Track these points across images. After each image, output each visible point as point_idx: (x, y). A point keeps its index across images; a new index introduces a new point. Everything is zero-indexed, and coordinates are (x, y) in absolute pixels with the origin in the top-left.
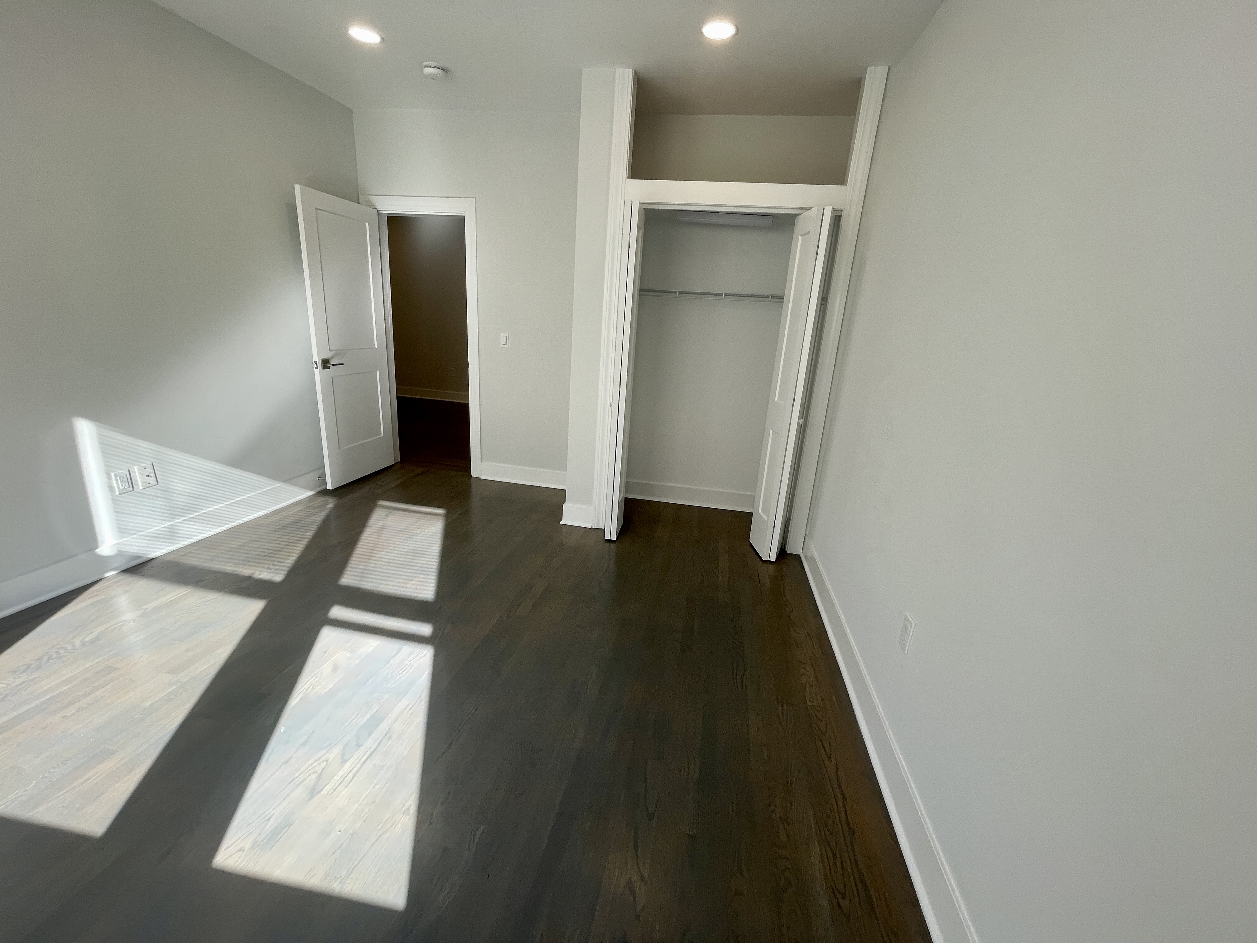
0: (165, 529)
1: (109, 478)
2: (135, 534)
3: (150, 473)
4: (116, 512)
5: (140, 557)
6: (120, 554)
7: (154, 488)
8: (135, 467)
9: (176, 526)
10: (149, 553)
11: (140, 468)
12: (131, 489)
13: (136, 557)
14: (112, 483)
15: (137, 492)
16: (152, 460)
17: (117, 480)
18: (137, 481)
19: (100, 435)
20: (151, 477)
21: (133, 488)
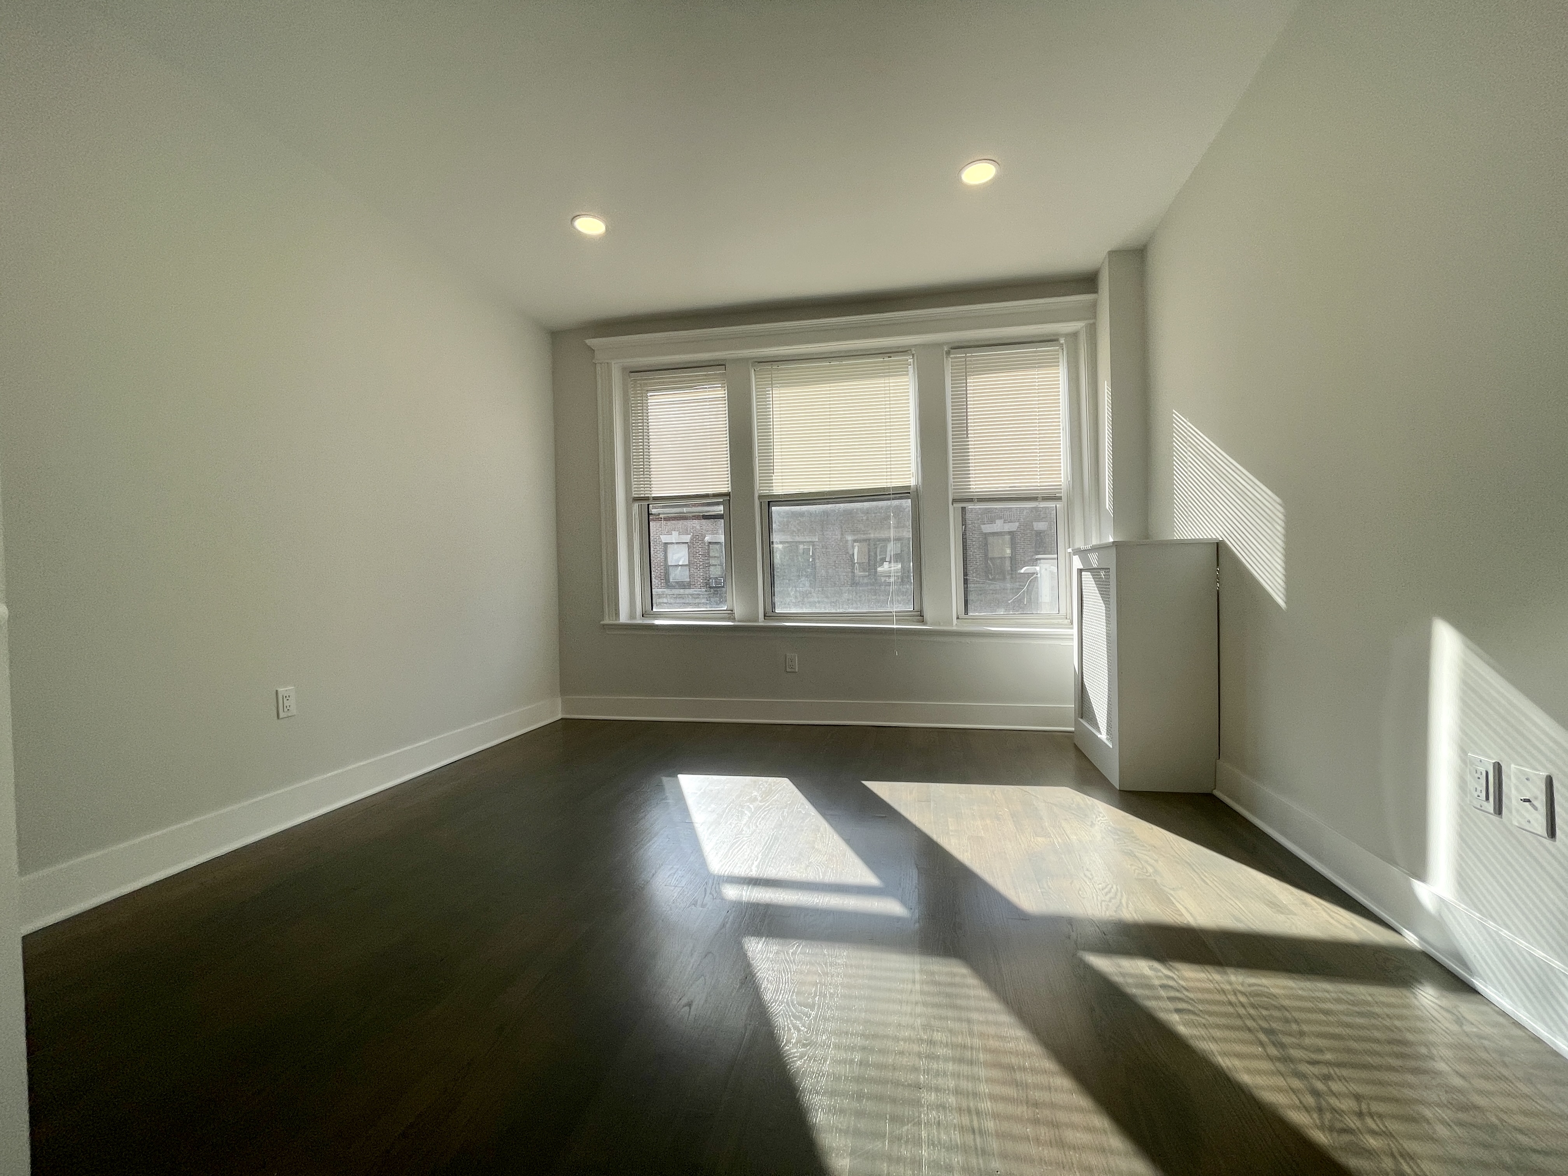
1: (1463, 762)
2: (1477, 911)
3: (1536, 799)
6: (1439, 922)
7: (1541, 843)
8: (1512, 767)
11: (1522, 774)
12: (1493, 807)
14: (1464, 774)
15: (1503, 824)
16: (1549, 762)
18: (1510, 799)
19: (1465, 663)
20: (1536, 808)
21: (1499, 810)
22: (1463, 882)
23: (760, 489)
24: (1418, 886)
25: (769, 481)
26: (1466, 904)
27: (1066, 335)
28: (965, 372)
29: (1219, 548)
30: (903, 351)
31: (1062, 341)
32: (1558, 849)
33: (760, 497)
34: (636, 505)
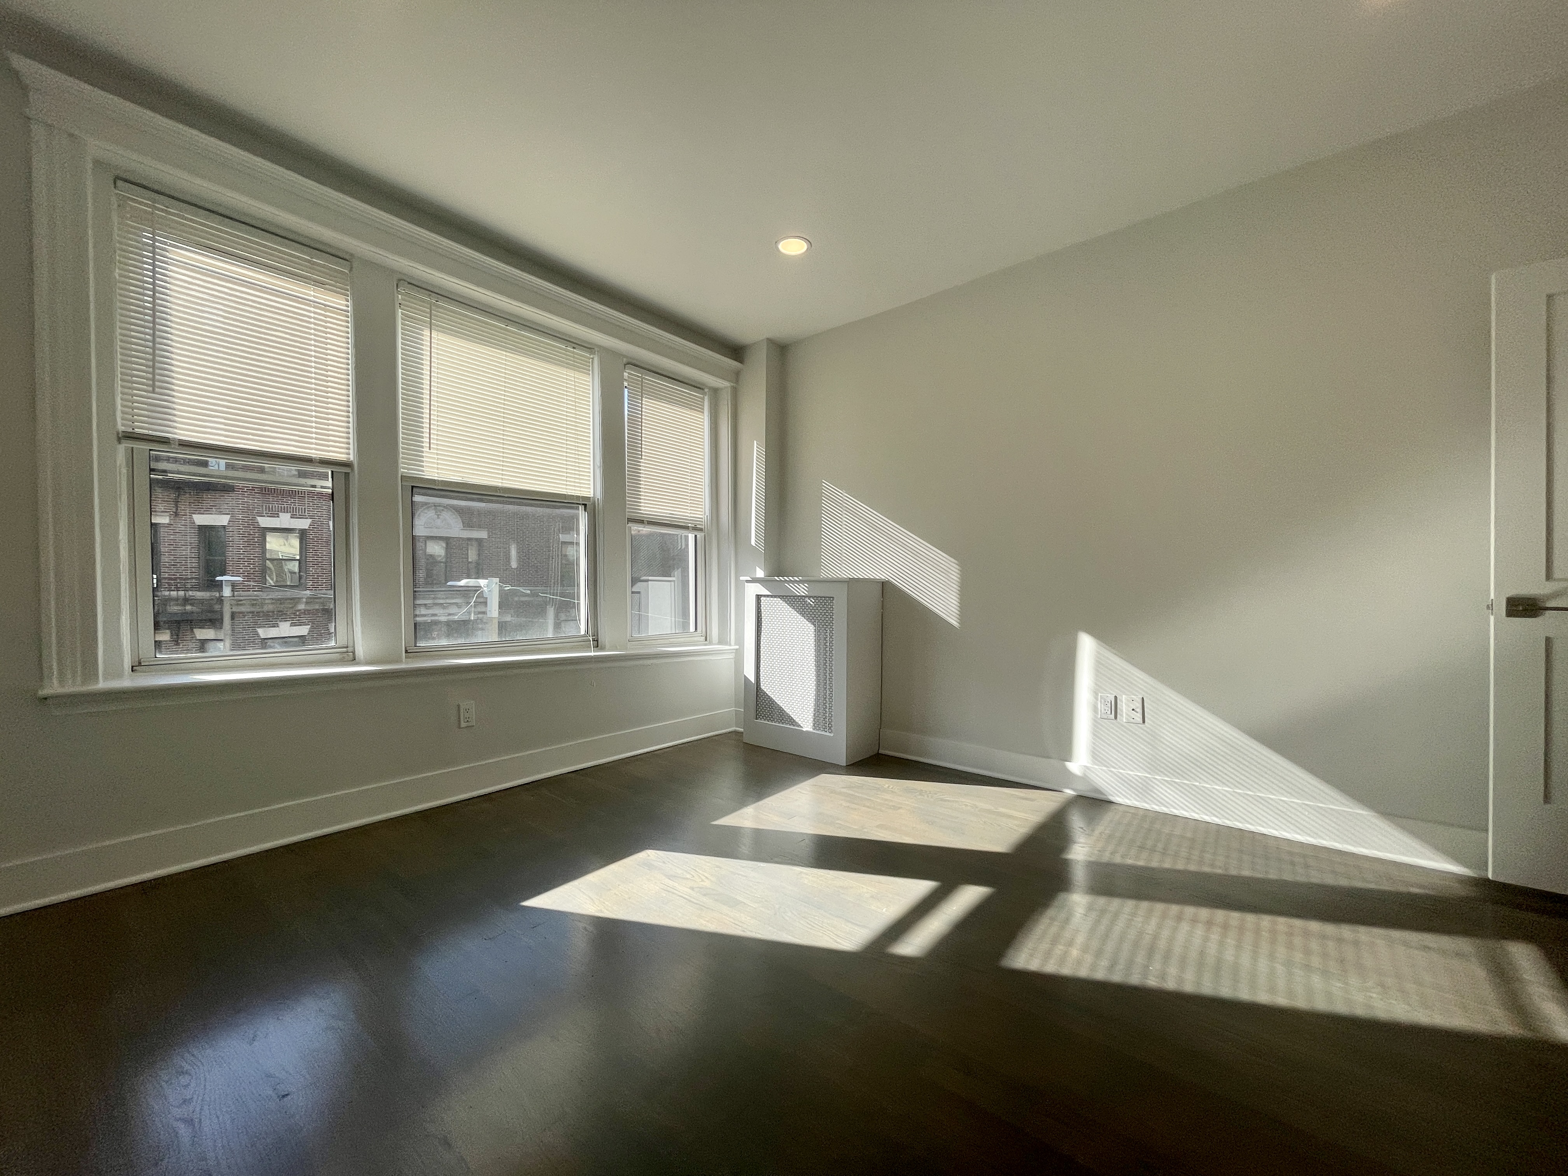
0: (1137, 778)
1: (1097, 699)
2: (1106, 766)
3: (1137, 708)
4: (1094, 735)
5: (1104, 795)
6: (1084, 778)
7: (1138, 727)
8: (1124, 696)
9: (1152, 781)
10: (1114, 795)
11: (1128, 698)
12: (1113, 716)
13: (1097, 790)
14: (1098, 704)
15: (1119, 723)
16: (1143, 693)
17: (1101, 702)
18: (1122, 711)
19: (1098, 653)
20: (1137, 712)
21: (1116, 717)
22: (1095, 755)
23: (404, 469)
24: (1069, 765)
25: (417, 456)
26: (1098, 765)
27: (711, 388)
28: (642, 391)
29: (885, 586)
30: (589, 347)
31: (706, 390)
32: (1148, 728)
33: (403, 477)
34: (122, 449)
